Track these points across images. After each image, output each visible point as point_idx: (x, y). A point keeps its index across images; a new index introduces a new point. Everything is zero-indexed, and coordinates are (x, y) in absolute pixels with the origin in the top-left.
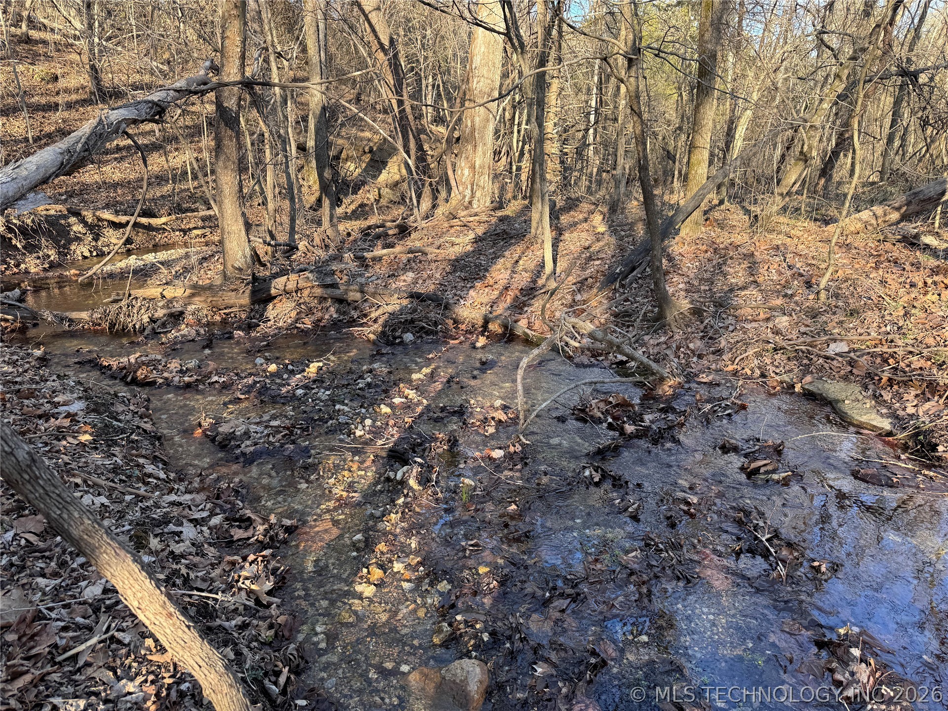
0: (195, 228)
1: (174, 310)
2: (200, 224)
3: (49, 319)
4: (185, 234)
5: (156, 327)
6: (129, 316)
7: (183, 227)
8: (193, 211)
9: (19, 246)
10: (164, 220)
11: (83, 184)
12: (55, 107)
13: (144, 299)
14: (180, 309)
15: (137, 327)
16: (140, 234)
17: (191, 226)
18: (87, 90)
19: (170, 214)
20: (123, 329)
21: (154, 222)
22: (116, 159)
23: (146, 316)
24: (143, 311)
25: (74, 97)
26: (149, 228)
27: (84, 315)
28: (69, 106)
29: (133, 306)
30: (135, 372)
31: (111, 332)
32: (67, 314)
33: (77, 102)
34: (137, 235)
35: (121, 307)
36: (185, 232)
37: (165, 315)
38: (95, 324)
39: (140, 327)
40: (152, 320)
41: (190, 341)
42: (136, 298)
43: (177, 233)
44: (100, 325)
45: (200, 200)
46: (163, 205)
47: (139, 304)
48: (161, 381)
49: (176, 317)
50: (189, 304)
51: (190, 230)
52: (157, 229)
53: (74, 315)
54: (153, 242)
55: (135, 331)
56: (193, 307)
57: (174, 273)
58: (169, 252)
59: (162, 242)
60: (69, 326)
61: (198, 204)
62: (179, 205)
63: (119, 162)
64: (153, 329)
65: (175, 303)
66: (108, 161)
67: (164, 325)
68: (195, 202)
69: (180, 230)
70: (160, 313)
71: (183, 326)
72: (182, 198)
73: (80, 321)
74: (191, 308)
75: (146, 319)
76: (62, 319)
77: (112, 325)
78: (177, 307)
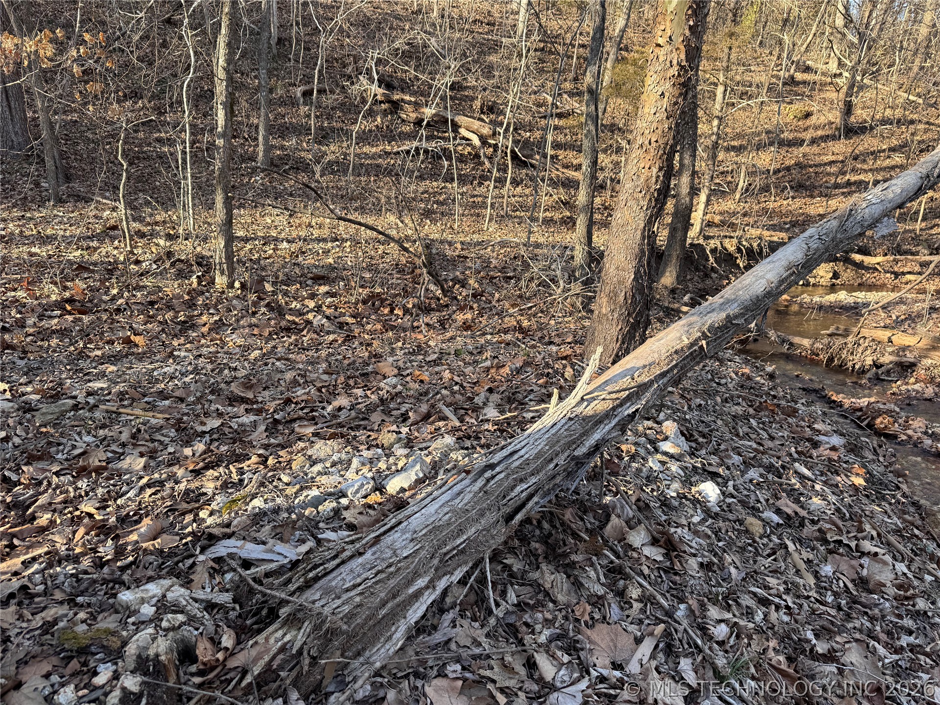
0: (909, 273)
1: (905, 359)
2: (917, 269)
3: (773, 338)
4: (896, 278)
5: (880, 372)
6: (852, 353)
7: (896, 269)
8: (913, 254)
9: (741, 265)
10: (879, 259)
11: (808, 216)
12: (801, 143)
13: (873, 340)
14: (912, 360)
15: (857, 367)
16: (848, 270)
17: (906, 270)
18: (834, 126)
19: (886, 255)
20: (841, 366)
21: (868, 260)
22: (843, 193)
23: (871, 358)
24: (868, 352)
25: (820, 133)
26: (860, 266)
27: (806, 342)
28: (813, 141)
29: (859, 345)
30: (874, 418)
31: (827, 365)
32: (790, 337)
33: (821, 137)
34: (845, 271)
35: (845, 343)
36: (897, 275)
37: (891, 362)
38: (813, 353)
39: (860, 368)
40: (877, 365)
41: (926, 400)
42: (865, 338)
43: (888, 275)
44: (817, 355)
45: (925, 244)
46: (881, 244)
47: (866, 344)
48: (904, 438)
49: (905, 368)
50: (925, 357)
51: (903, 274)
52: (867, 269)
53: (797, 340)
54: (859, 281)
55: (853, 370)
56: (930, 361)
57: (894, 318)
58: (880, 294)
59: (870, 282)
60: (788, 349)
61: (920, 248)
62: (898, 245)
63: (846, 197)
64: (877, 374)
65: (907, 353)
66: (835, 195)
67: (888, 372)
68: (918, 245)
69: (892, 273)
70: (887, 359)
71: (912, 380)
72: (903, 240)
73: (800, 346)
74: (927, 362)
75: (869, 361)
76: (784, 341)
77: (831, 359)
78: (910, 357)
